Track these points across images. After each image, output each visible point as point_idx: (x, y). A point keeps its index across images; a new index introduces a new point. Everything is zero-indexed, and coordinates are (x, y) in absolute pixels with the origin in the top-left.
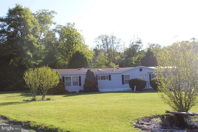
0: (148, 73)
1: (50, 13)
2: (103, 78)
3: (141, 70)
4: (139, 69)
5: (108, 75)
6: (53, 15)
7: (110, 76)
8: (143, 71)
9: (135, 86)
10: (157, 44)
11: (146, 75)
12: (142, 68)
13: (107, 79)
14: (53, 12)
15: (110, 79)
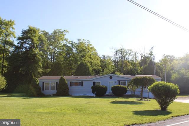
0: (118, 80)
1: (62, 32)
2: (77, 84)
3: (111, 78)
4: (109, 76)
5: (81, 82)
6: (65, 33)
7: (82, 83)
8: (113, 78)
9: (95, 92)
10: (172, 56)
11: (115, 82)
12: (112, 76)
13: (80, 85)
14: (65, 31)
15: (82, 85)
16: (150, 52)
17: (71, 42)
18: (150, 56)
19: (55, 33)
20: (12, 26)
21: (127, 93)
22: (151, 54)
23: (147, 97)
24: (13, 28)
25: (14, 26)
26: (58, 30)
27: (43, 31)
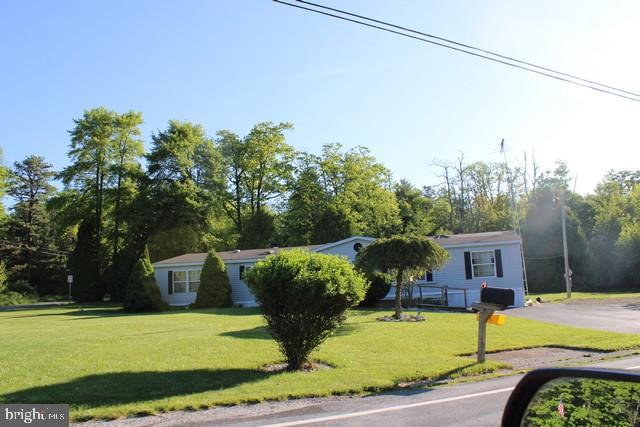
1: (274, 129)
6: (284, 132)
12: (361, 243)
14: (285, 126)
16: (558, 166)
17: (301, 156)
18: (558, 177)
19: (256, 132)
20: (132, 128)
21: (388, 296)
22: (561, 171)
23: (459, 306)
24: (136, 132)
25: (139, 127)
26: (263, 124)
27: (222, 132)
